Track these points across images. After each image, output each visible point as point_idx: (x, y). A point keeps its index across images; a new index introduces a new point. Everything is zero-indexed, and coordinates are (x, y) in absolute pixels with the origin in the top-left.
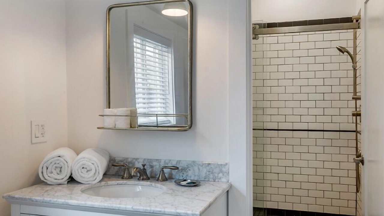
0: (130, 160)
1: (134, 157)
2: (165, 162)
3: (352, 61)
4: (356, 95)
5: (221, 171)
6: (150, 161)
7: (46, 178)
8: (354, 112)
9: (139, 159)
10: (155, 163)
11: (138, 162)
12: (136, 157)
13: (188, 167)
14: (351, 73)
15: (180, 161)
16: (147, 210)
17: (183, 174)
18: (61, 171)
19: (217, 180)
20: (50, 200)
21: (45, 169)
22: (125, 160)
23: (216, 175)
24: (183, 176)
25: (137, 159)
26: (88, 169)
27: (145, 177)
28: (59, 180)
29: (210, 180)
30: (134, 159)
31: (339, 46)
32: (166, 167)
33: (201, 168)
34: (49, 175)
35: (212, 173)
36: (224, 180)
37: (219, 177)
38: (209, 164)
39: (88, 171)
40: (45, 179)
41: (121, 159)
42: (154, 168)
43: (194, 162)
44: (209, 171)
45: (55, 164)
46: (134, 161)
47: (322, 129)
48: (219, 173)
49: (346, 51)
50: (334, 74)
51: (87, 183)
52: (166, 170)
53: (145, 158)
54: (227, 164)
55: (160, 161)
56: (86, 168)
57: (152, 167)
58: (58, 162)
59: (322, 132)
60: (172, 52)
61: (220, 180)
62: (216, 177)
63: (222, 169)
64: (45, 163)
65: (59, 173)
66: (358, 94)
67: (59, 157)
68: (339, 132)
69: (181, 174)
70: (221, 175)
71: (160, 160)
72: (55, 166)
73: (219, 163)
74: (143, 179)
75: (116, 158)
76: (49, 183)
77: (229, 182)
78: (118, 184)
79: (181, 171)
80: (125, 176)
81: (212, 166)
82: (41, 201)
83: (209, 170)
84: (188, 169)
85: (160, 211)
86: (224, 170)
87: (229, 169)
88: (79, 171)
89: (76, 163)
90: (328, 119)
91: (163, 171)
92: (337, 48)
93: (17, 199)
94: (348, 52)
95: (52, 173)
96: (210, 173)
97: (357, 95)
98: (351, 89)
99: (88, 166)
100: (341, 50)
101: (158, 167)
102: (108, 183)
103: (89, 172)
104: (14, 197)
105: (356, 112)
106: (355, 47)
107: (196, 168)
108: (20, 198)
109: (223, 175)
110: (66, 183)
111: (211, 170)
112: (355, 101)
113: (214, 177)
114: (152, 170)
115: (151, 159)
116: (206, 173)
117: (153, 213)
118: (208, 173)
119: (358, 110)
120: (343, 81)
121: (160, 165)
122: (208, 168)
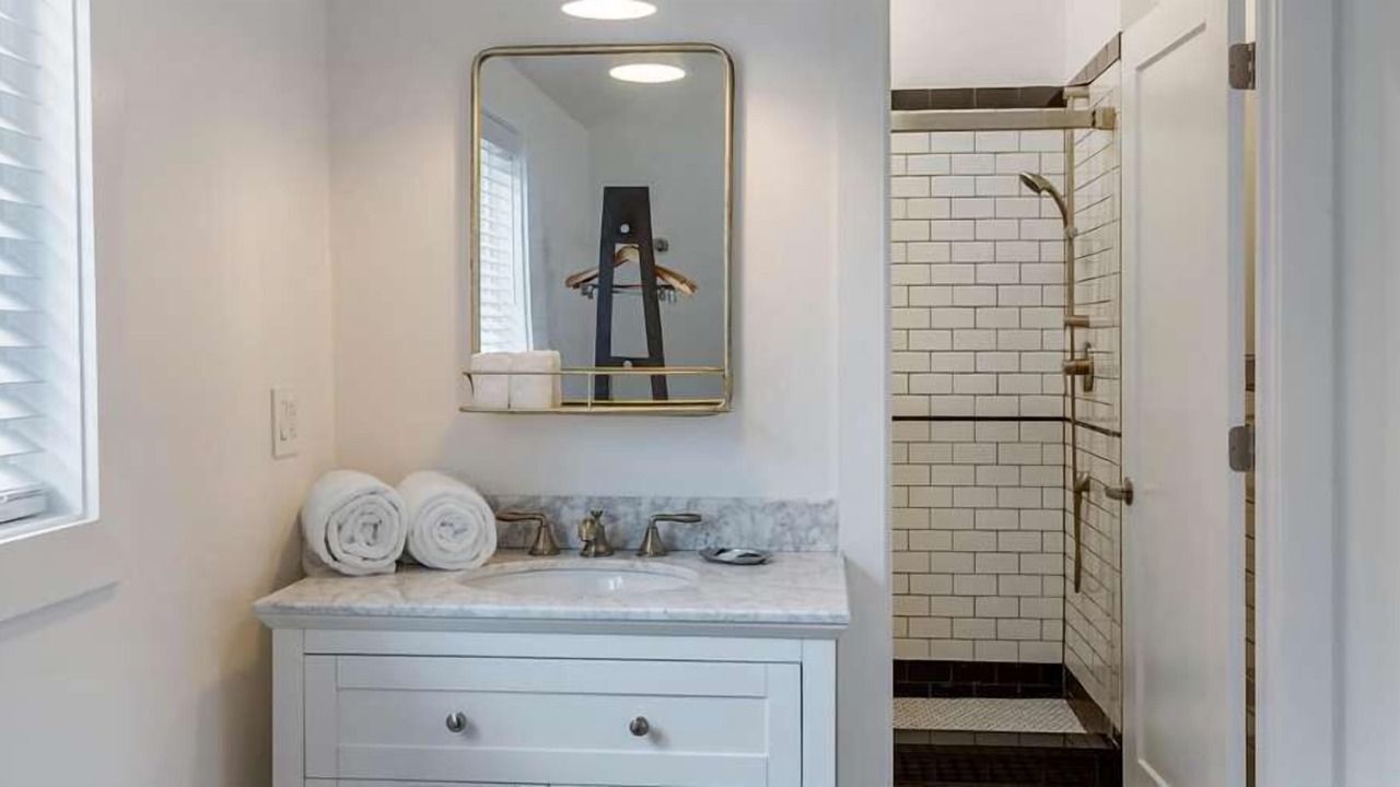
0: (543, 502)
1: (557, 494)
2: (653, 503)
3: (1060, 215)
4: (1073, 315)
5: (816, 523)
6: (610, 501)
7: (337, 556)
8: (1067, 364)
9: (572, 498)
10: (621, 509)
11: (572, 508)
12: (563, 494)
13: (721, 516)
14: (1057, 251)
15: (698, 499)
16: (708, 615)
17: (708, 535)
18: (375, 536)
19: (803, 548)
20: (413, 609)
21: (333, 527)
22: (528, 502)
23: (803, 534)
24: (706, 542)
25: (565, 499)
26: (458, 526)
27: (602, 548)
28: (374, 560)
29: (785, 548)
30: (559, 498)
31: (1030, 174)
32: (663, 518)
33: (758, 516)
34: (347, 547)
35: (791, 528)
36: (823, 546)
37: (810, 540)
38: (782, 505)
39: (456, 532)
40: (335, 559)
41: (515, 500)
42: (621, 524)
43: (738, 500)
44: (782, 525)
45: (363, 514)
46: (558, 504)
47: (971, 414)
48: (810, 528)
49: (1047, 186)
50: (1004, 251)
51: (457, 567)
52: (662, 526)
53: (590, 494)
54: (831, 503)
55: (637, 501)
56: (451, 525)
57: (613, 519)
58: (370, 508)
59: (971, 423)
60: (521, 170)
61: (812, 548)
62: (801, 539)
63: (821, 515)
64: (333, 513)
65: (371, 541)
66: (1078, 311)
67: (373, 493)
68: (1017, 423)
69: (703, 536)
70: (815, 533)
71: (640, 498)
72: (361, 521)
73: (812, 500)
74: (597, 554)
75: (501, 499)
76: (344, 570)
77: (840, 549)
78: (532, 571)
79: (702, 529)
80: (541, 546)
81: (790, 510)
82: (385, 613)
83: (784, 522)
84: (721, 521)
85: (745, 616)
86: (824, 518)
87: (836, 517)
88: (435, 532)
89: (424, 511)
90: (987, 384)
91: (655, 528)
92: (1023, 178)
93: (301, 611)
94: (1051, 191)
95: (352, 540)
96: (786, 528)
97: (1076, 314)
98: (1057, 296)
99: (458, 518)
100: (1033, 184)
101: (631, 518)
102: (502, 567)
103: (460, 536)
104: (292, 608)
105: (1073, 363)
106: (1069, 173)
107: (745, 518)
108: (313, 609)
109: (822, 532)
110: (393, 568)
111: (786, 521)
112: (1068, 332)
113: (797, 540)
114: (615, 528)
115: (609, 498)
116: (773, 530)
117: (723, 622)
118: (779, 529)
119: (1078, 356)
120: (1032, 273)
121: (638, 515)
122: (779, 515)
